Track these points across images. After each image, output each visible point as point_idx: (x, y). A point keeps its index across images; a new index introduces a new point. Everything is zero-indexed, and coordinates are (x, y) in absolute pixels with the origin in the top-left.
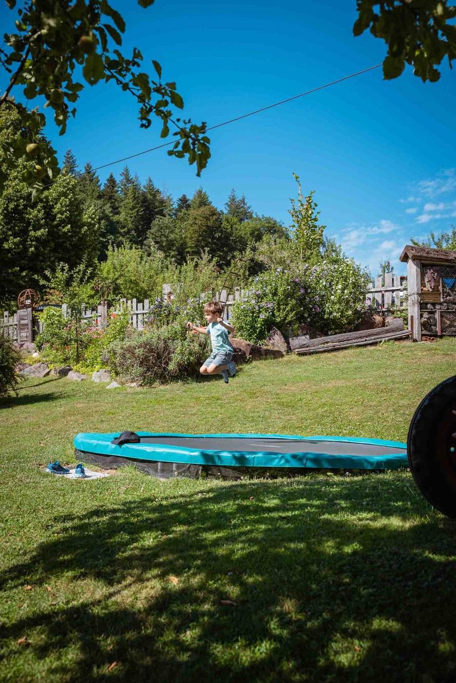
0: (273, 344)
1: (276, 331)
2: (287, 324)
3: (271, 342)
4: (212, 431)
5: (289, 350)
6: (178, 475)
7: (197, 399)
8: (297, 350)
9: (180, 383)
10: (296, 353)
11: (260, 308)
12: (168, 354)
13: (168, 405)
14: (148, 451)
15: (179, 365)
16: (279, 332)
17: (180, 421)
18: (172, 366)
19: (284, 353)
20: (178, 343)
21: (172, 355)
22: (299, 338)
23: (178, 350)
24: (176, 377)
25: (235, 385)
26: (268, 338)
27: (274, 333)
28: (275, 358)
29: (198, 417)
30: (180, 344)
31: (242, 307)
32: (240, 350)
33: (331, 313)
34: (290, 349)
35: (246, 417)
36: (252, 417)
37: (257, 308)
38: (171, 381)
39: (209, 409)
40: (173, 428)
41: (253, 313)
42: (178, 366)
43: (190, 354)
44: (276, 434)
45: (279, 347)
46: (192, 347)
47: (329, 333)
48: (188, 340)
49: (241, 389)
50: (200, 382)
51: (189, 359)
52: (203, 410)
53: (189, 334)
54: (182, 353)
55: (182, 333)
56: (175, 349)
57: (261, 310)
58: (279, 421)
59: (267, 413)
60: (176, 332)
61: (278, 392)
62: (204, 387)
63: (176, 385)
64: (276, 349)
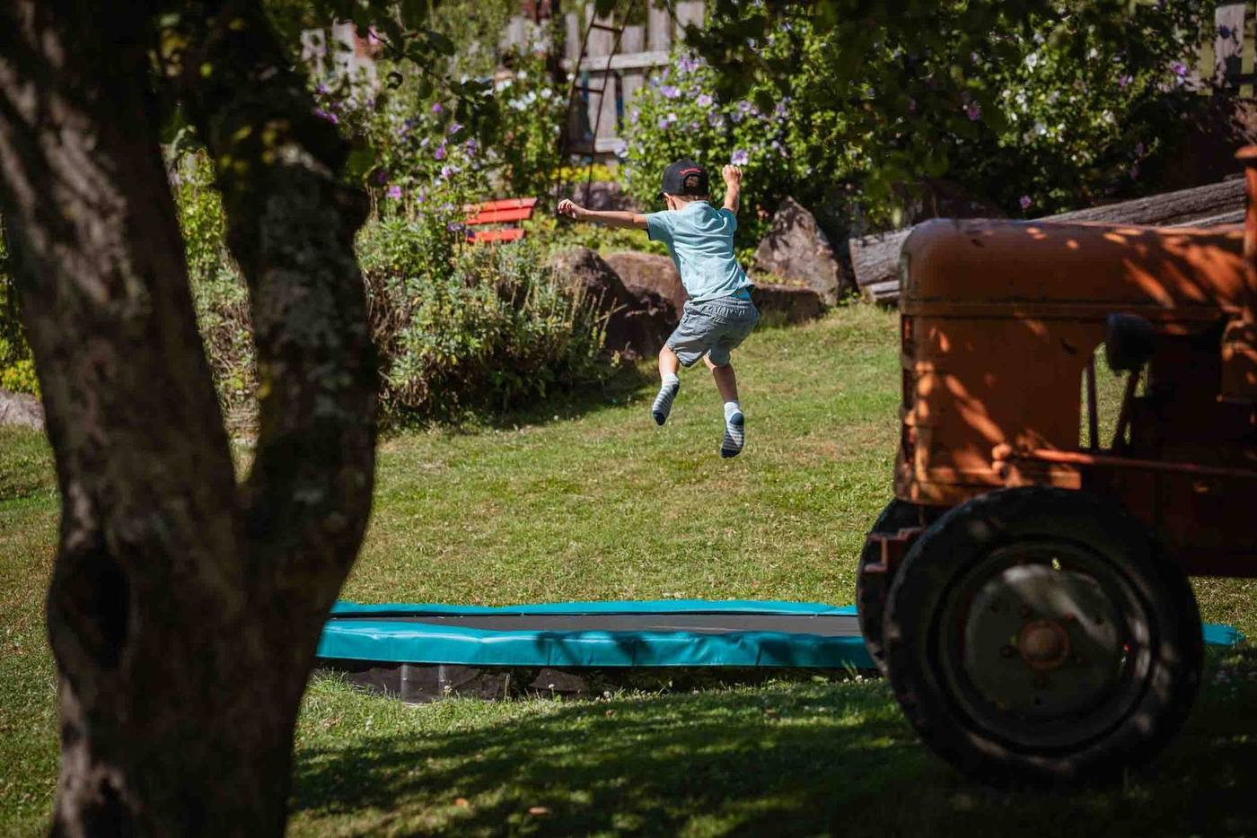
0: (785, 265)
1: (796, 211)
2: (843, 181)
3: (776, 255)
4: (549, 596)
5: (849, 284)
6: (452, 694)
7: (498, 489)
8: (874, 288)
9: (435, 431)
10: (874, 298)
11: (730, 123)
12: (390, 329)
13: (397, 512)
14: (375, 637)
15: (430, 366)
16: (807, 218)
17: (442, 566)
18: (403, 375)
19: (829, 300)
20: (424, 286)
21: (405, 332)
22: (887, 236)
23: (424, 316)
24: (421, 409)
25: (631, 436)
26: (765, 243)
27: (790, 219)
28: (792, 320)
29: (501, 552)
30: (430, 293)
31: (662, 124)
32: (655, 298)
33: (1026, 123)
34: (852, 280)
35: (659, 549)
36: (680, 547)
37: (719, 125)
38: (403, 425)
39: (538, 525)
40: (422, 589)
41: (706, 144)
42: (427, 371)
43: (469, 327)
44: (753, 600)
45: (806, 276)
46: (473, 302)
47: (1026, 201)
48: (459, 275)
49: (652, 453)
50: (508, 427)
51: (464, 346)
52: (519, 527)
53: (465, 254)
54: (439, 326)
55: (436, 252)
56: (412, 311)
57: (737, 131)
58: (763, 557)
59: (729, 534)
60: (414, 248)
61: (777, 458)
62: (519, 448)
63: (419, 439)
64: (797, 284)
